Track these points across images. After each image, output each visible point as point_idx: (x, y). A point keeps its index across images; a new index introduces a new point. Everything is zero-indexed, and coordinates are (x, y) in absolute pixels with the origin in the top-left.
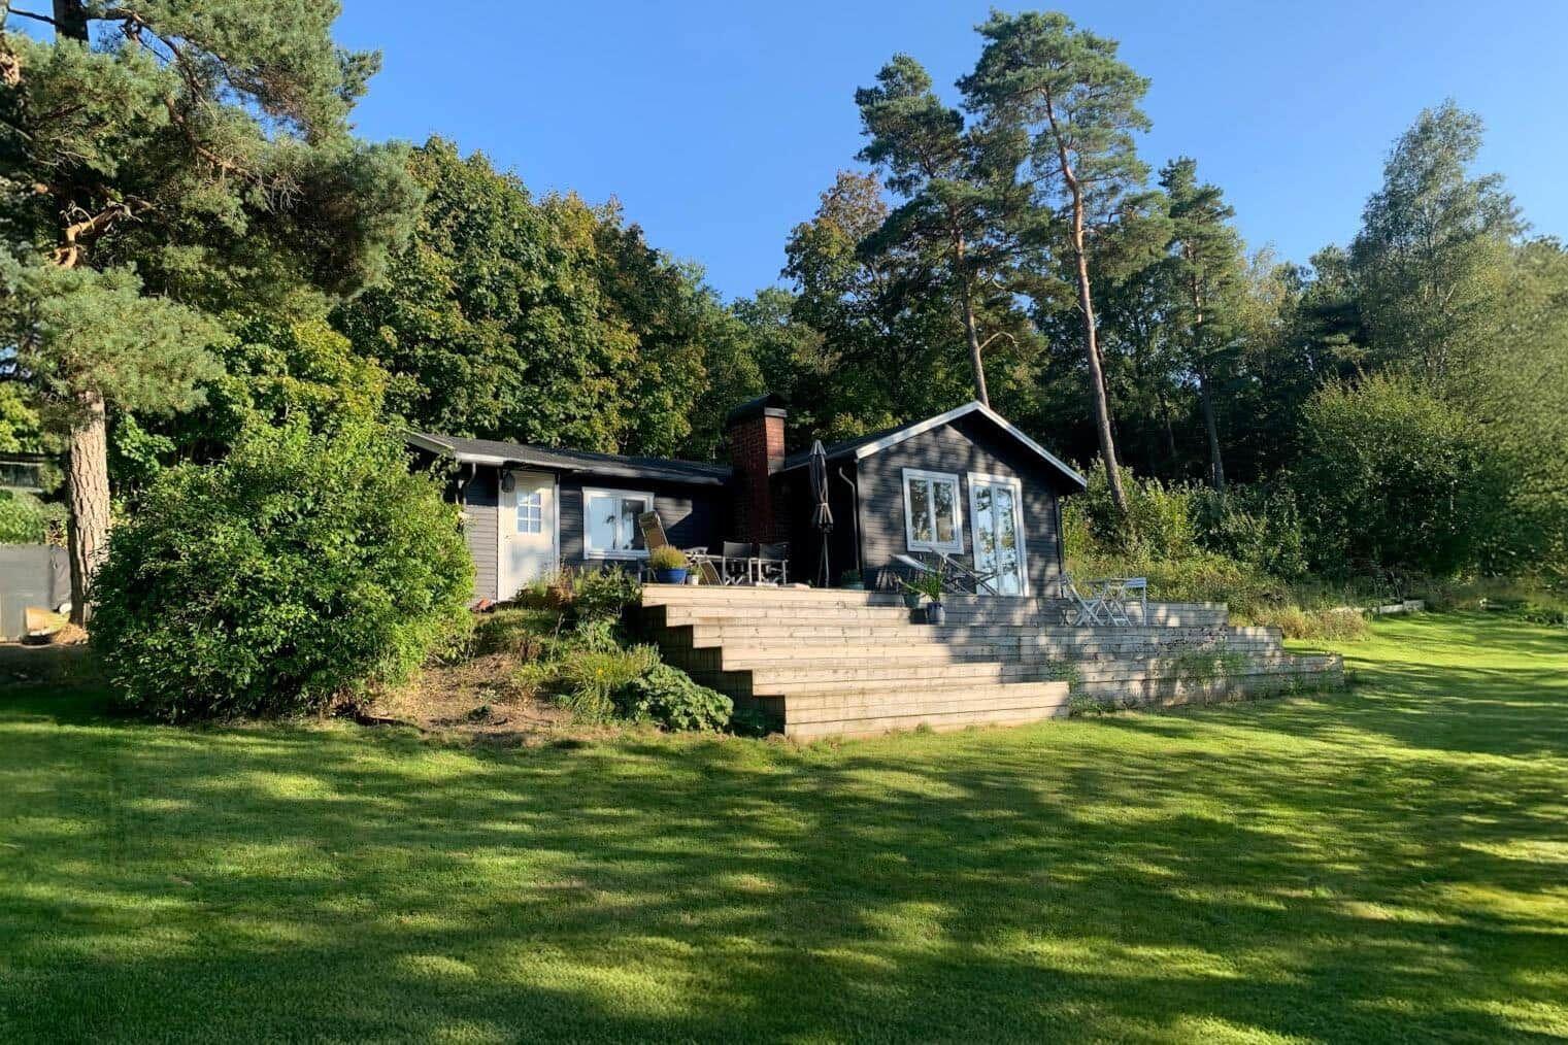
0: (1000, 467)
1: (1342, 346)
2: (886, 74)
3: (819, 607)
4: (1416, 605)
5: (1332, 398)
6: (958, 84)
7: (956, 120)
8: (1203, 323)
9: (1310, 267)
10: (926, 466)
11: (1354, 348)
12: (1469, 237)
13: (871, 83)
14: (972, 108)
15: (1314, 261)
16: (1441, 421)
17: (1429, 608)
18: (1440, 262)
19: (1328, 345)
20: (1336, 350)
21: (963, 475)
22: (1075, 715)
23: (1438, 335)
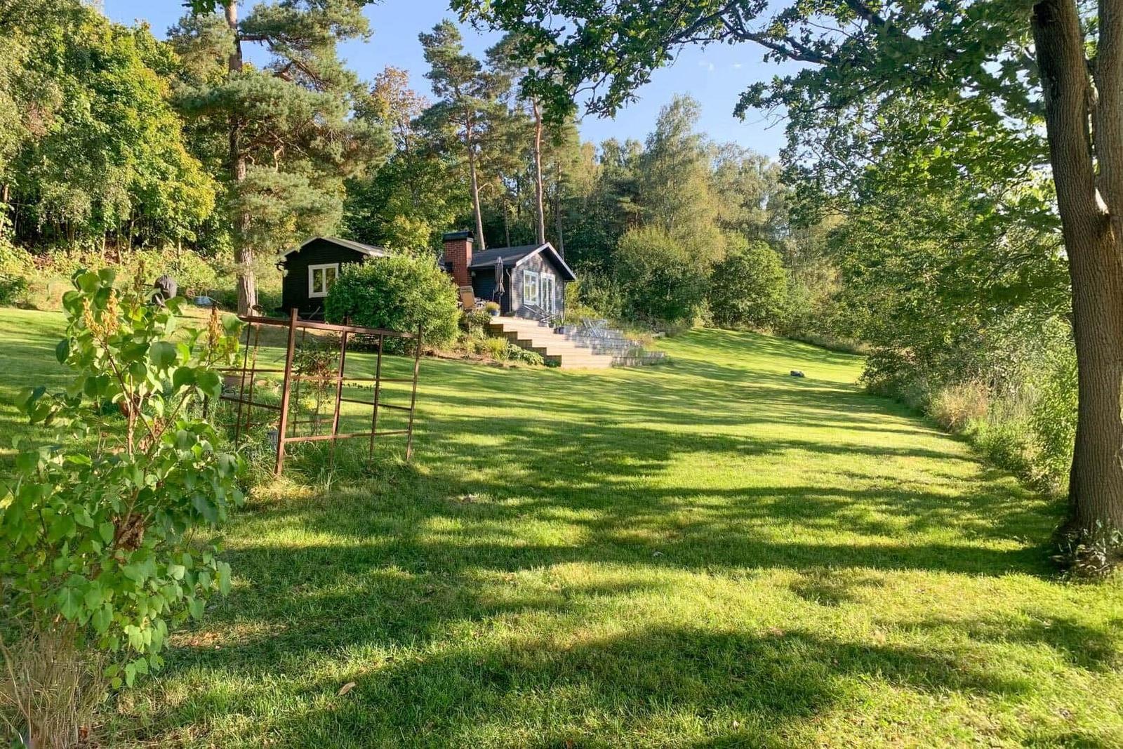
0: (549, 270)
1: (627, 204)
2: (438, 28)
3: (527, 326)
4: (662, 334)
5: (633, 236)
6: (487, 52)
7: (478, 66)
8: (562, 181)
9: (600, 147)
10: (529, 269)
11: (632, 205)
12: (691, 161)
13: (429, 31)
14: (488, 64)
15: (603, 145)
16: (678, 252)
17: (667, 336)
18: (678, 172)
19: (620, 201)
20: (625, 205)
21: (539, 273)
22: (613, 366)
23: (674, 209)
